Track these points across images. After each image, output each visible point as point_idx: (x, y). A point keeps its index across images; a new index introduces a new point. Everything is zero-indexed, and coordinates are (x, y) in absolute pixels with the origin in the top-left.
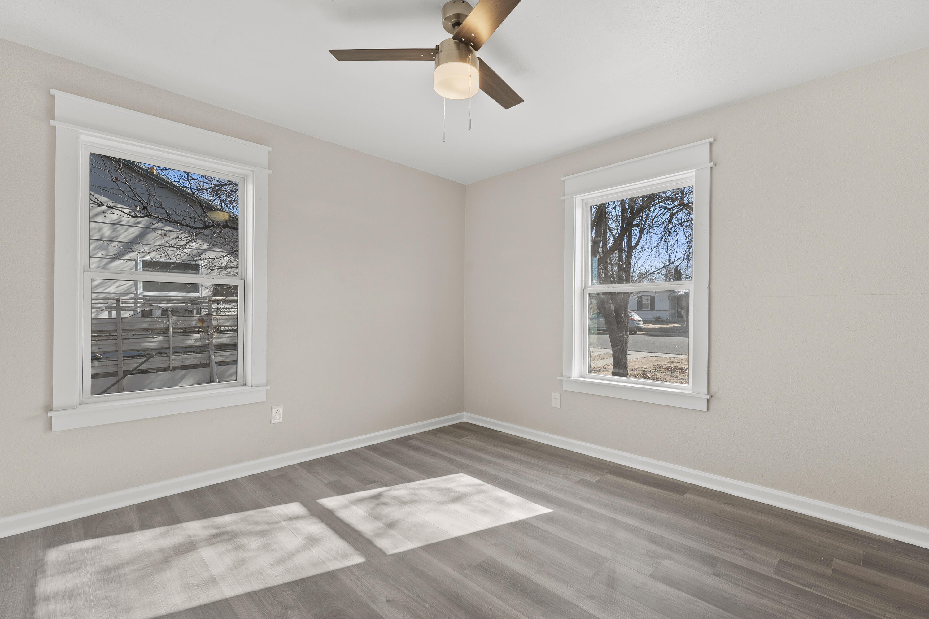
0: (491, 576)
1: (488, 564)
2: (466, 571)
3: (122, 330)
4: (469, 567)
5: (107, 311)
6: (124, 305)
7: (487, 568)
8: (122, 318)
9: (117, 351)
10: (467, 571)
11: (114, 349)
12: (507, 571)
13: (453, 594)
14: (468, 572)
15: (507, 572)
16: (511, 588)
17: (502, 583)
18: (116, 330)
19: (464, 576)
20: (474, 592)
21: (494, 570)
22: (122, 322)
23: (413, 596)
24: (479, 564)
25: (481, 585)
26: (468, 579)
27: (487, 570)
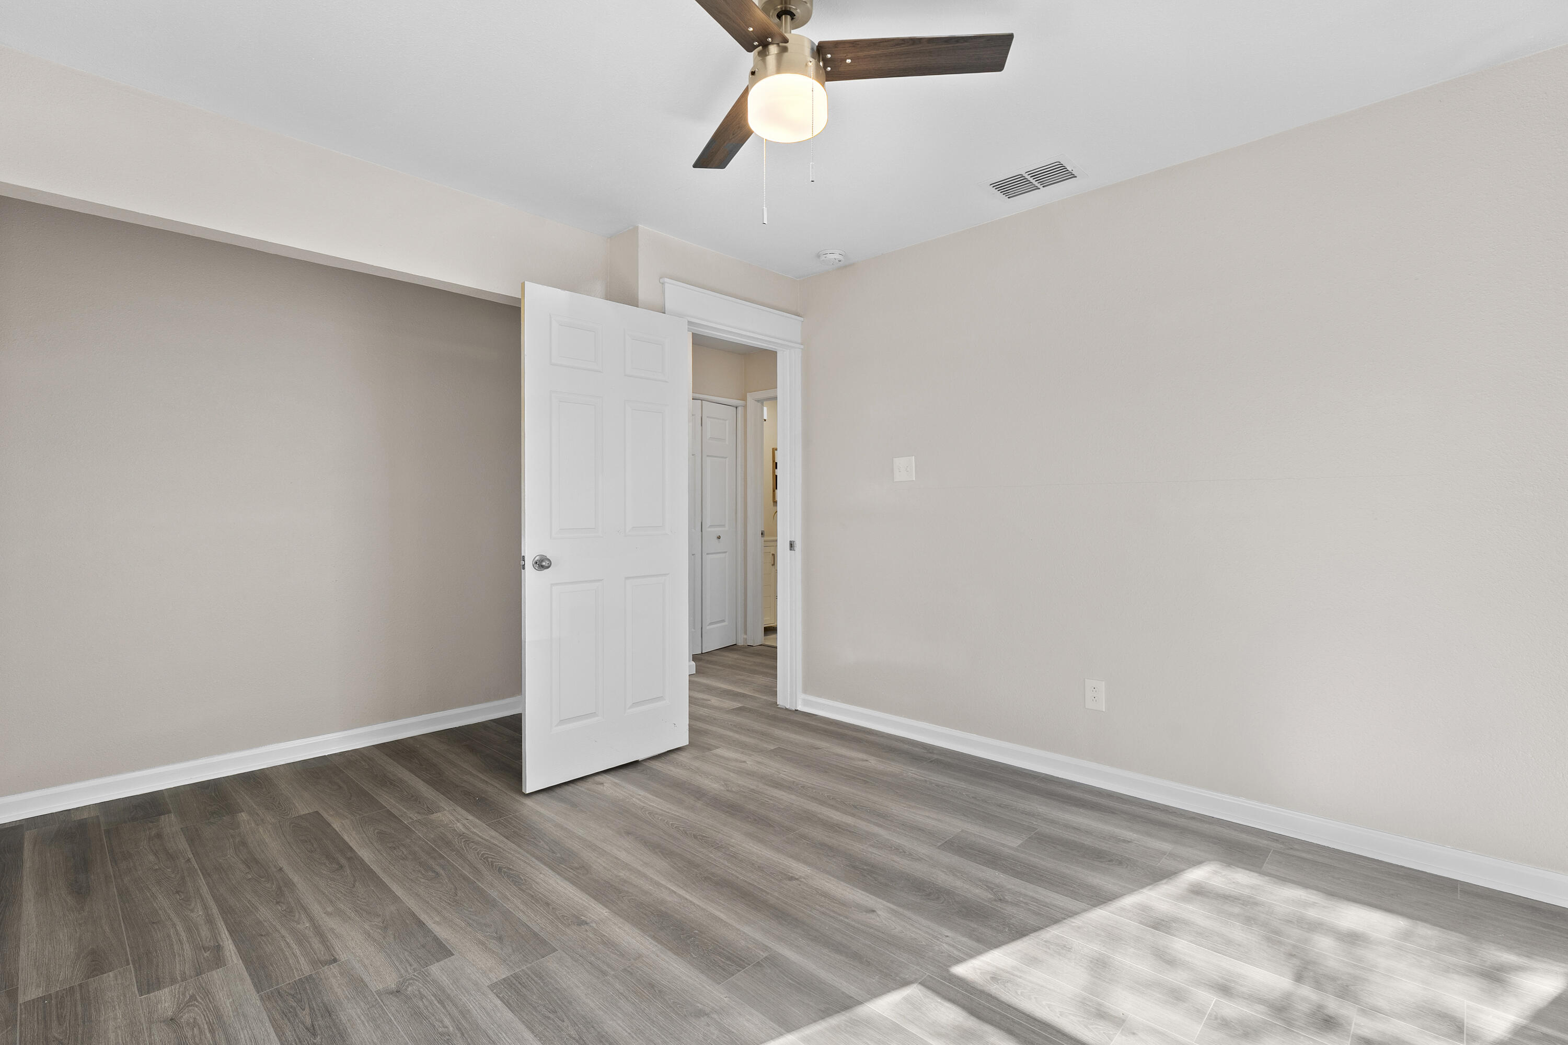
0: (723, 949)
1: (724, 970)
2: (765, 955)
4: (759, 962)
7: (728, 962)
10: (763, 956)
12: (694, 958)
13: (784, 922)
14: (762, 953)
15: (694, 956)
16: (697, 932)
17: (709, 938)
19: (767, 946)
20: (752, 926)
21: (716, 959)
23: (841, 918)
24: (740, 969)
25: (742, 934)
26: (762, 943)
27: (728, 959)
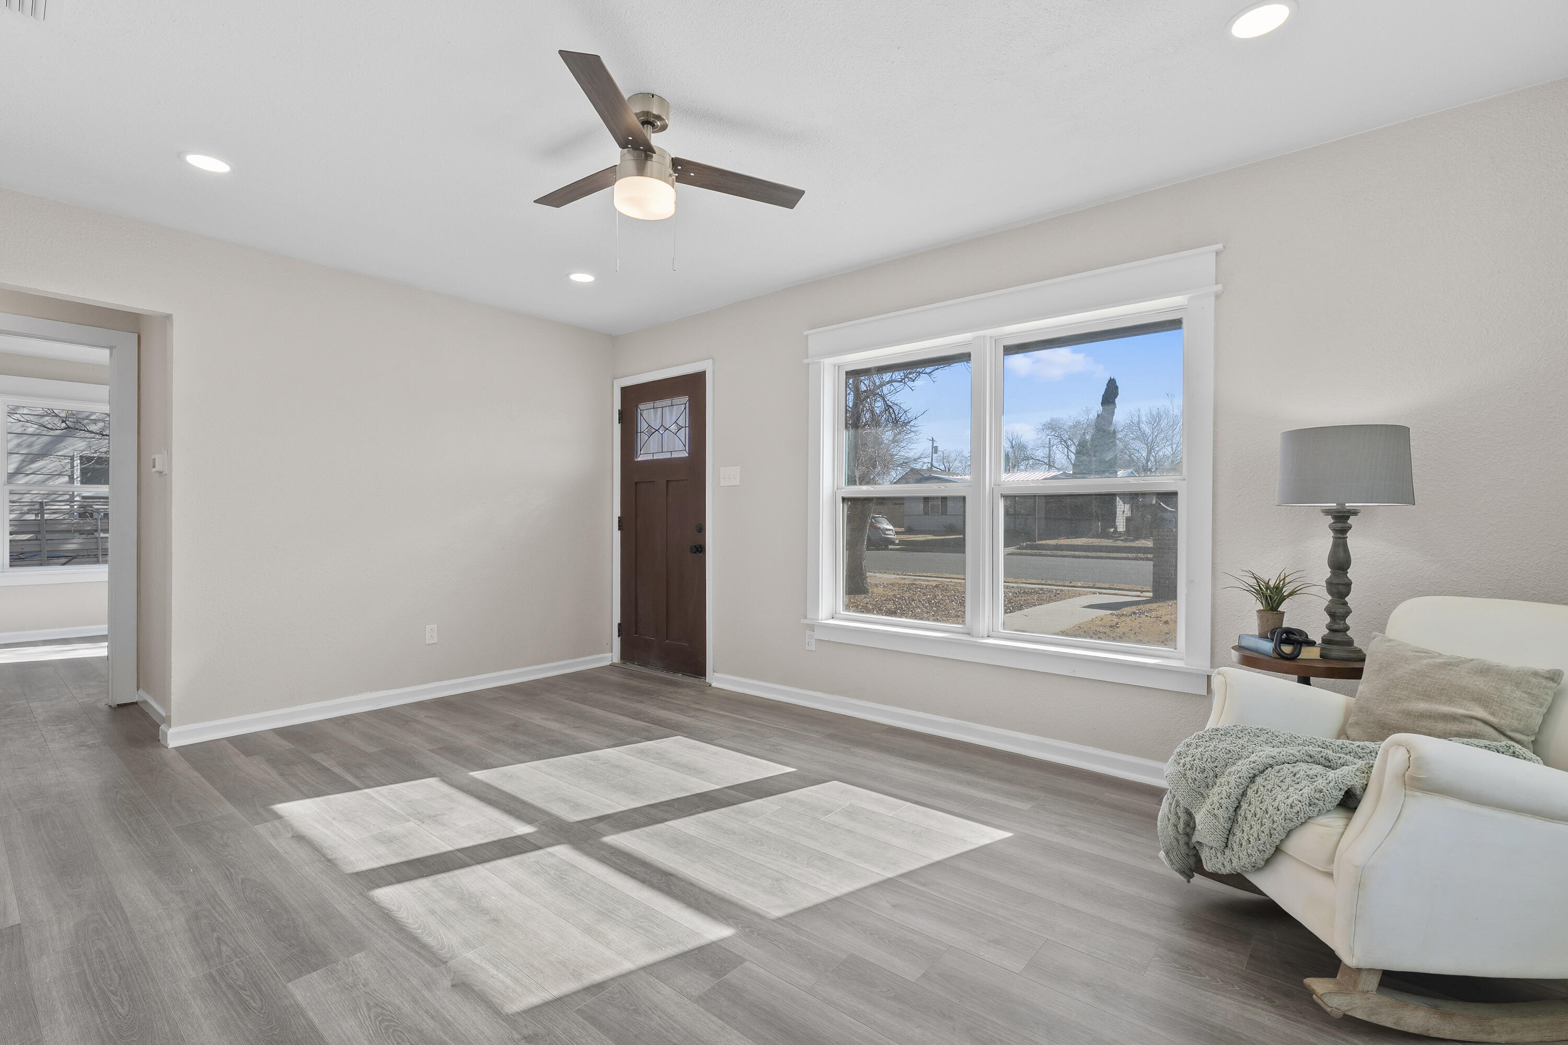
3: (46, 531)
5: (33, 513)
6: (48, 507)
8: (46, 520)
9: (41, 551)
11: (37, 549)
18: (40, 531)
22: (46, 523)
